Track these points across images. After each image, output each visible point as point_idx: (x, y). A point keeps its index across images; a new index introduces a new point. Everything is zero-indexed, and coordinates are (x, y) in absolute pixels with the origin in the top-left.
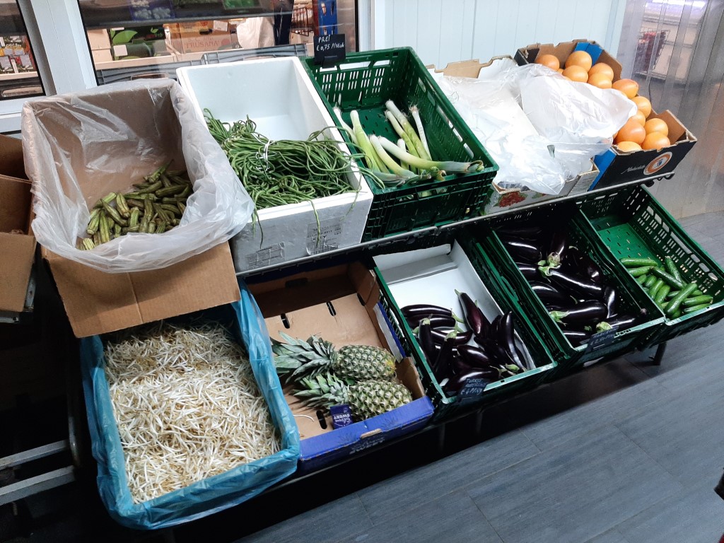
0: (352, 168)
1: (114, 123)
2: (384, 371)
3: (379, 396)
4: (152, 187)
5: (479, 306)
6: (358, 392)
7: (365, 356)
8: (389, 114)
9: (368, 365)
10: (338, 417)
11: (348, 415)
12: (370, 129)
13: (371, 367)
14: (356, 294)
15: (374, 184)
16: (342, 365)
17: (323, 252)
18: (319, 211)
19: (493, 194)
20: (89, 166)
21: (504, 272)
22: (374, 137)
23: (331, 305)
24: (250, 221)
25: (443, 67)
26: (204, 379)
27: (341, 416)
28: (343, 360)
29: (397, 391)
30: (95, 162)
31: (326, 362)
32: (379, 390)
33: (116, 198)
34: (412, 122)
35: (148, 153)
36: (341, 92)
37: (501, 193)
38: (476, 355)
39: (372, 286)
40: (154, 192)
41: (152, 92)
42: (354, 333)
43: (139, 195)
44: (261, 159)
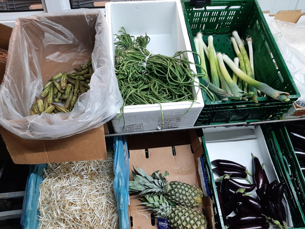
0: (194, 83)
1: (66, 34)
2: (194, 203)
3: (186, 221)
4: (83, 72)
5: (264, 168)
6: (175, 213)
7: (184, 192)
8: (233, 39)
9: (185, 198)
10: (161, 223)
11: (167, 224)
12: (219, 48)
13: (186, 200)
14: (190, 145)
15: (207, 96)
16: (169, 194)
17: (168, 128)
18: (164, 111)
19: (291, 108)
20: (47, 58)
21: (286, 154)
22: (220, 54)
23: (174, 148)
24: (119, 112)
25: (275, 12)
26: (90, 187)
27: (163, 223)
28: (170, 191)
29: (198, 221)
30: (51, 56)
31: (160, 190)
32: (187, 217)
33: (61, 77)
34: (246, 47)
35: (84, 51)
36: (205, 23)
37: (297, 109)
38: (254, 205)
39: (199, 147)
40: (83, 75)
41: (87, 17)
42: (183, 169)
43: (75, 76)
44: (142, 66)
